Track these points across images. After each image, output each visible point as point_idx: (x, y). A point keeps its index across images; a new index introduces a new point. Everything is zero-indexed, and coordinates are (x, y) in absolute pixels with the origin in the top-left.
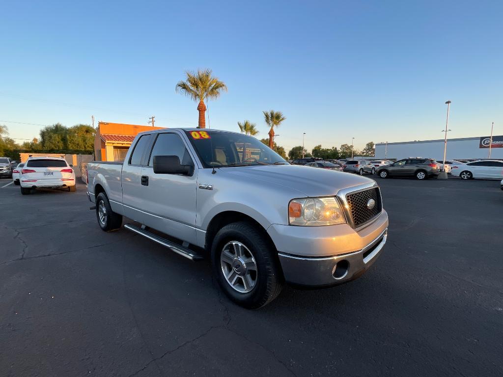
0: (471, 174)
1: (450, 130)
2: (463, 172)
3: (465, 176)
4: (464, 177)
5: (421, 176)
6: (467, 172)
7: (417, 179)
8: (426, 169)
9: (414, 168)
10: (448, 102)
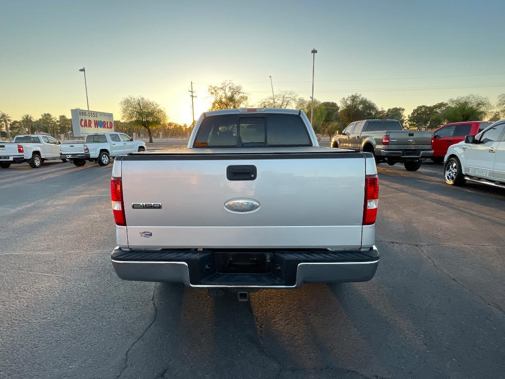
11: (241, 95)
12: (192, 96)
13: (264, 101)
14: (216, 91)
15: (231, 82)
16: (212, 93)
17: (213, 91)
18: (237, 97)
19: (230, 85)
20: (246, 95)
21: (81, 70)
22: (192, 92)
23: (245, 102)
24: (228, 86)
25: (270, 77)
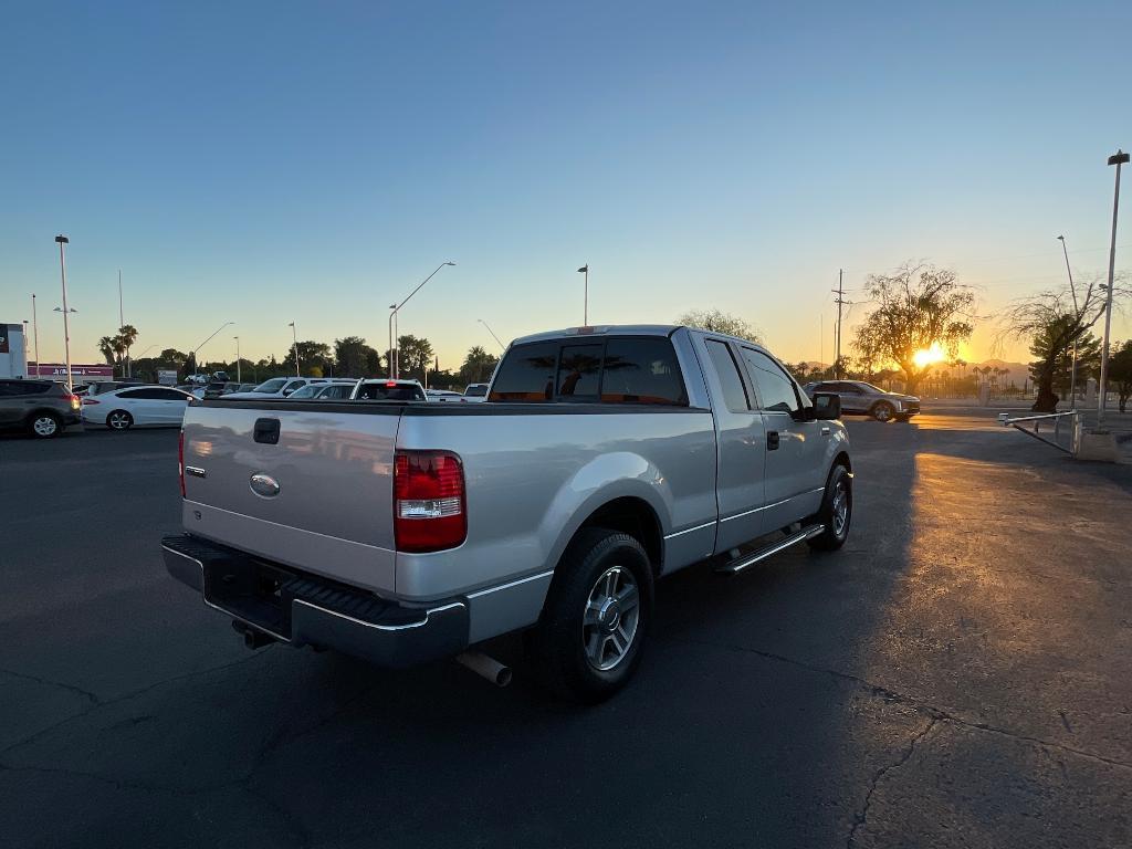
0: (129, 416)
1: (72, 310)
2: (113, 413)
3: (120, 423)
4: (117, 424)
5: (45, 426)
6: (120, 412)
7: (35, 436)
8: (58, 408)
9: (23, 405)
10: (61, 239)
11: (954, 291)
12: (840, 302)
13: (1022, 302)
14: (883, 286)
15: (924, 262)
16: (875, 292)
17: (877, 287)
18: (944, 297)
19: (923, 271)
20: (970, 291)
21: (581, 270)
22: (840, 293)
23: (967, 309)
24: (919, 274)
25: (1061, 238)
